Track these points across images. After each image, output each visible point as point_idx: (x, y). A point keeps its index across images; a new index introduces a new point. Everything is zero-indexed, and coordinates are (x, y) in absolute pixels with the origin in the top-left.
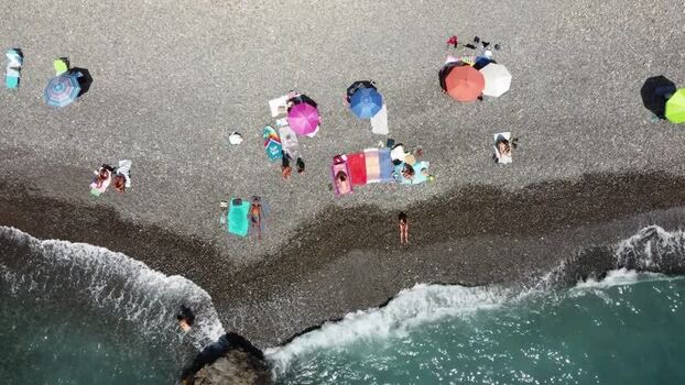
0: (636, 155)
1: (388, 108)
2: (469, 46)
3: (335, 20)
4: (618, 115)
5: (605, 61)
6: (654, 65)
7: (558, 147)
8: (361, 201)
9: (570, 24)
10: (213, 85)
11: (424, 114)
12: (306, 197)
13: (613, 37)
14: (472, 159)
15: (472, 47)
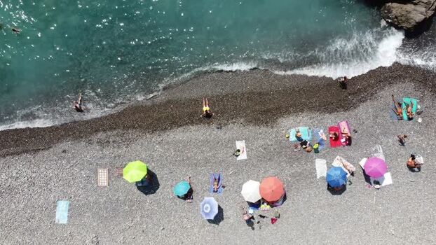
0: (159, 143)
1: (316, 177)
2: (264, 217)
3: (350, 238)
4: (170, 169)
5: (176, 205)
6: (145, 202)
7: (208, 149)
8: (333, 116)
9: (196, 230)
10: (429, 194)
11: (293, 171)
12: (367, 119)
13: (169, 221)
14: (261, 142)
15: (261, 216)
